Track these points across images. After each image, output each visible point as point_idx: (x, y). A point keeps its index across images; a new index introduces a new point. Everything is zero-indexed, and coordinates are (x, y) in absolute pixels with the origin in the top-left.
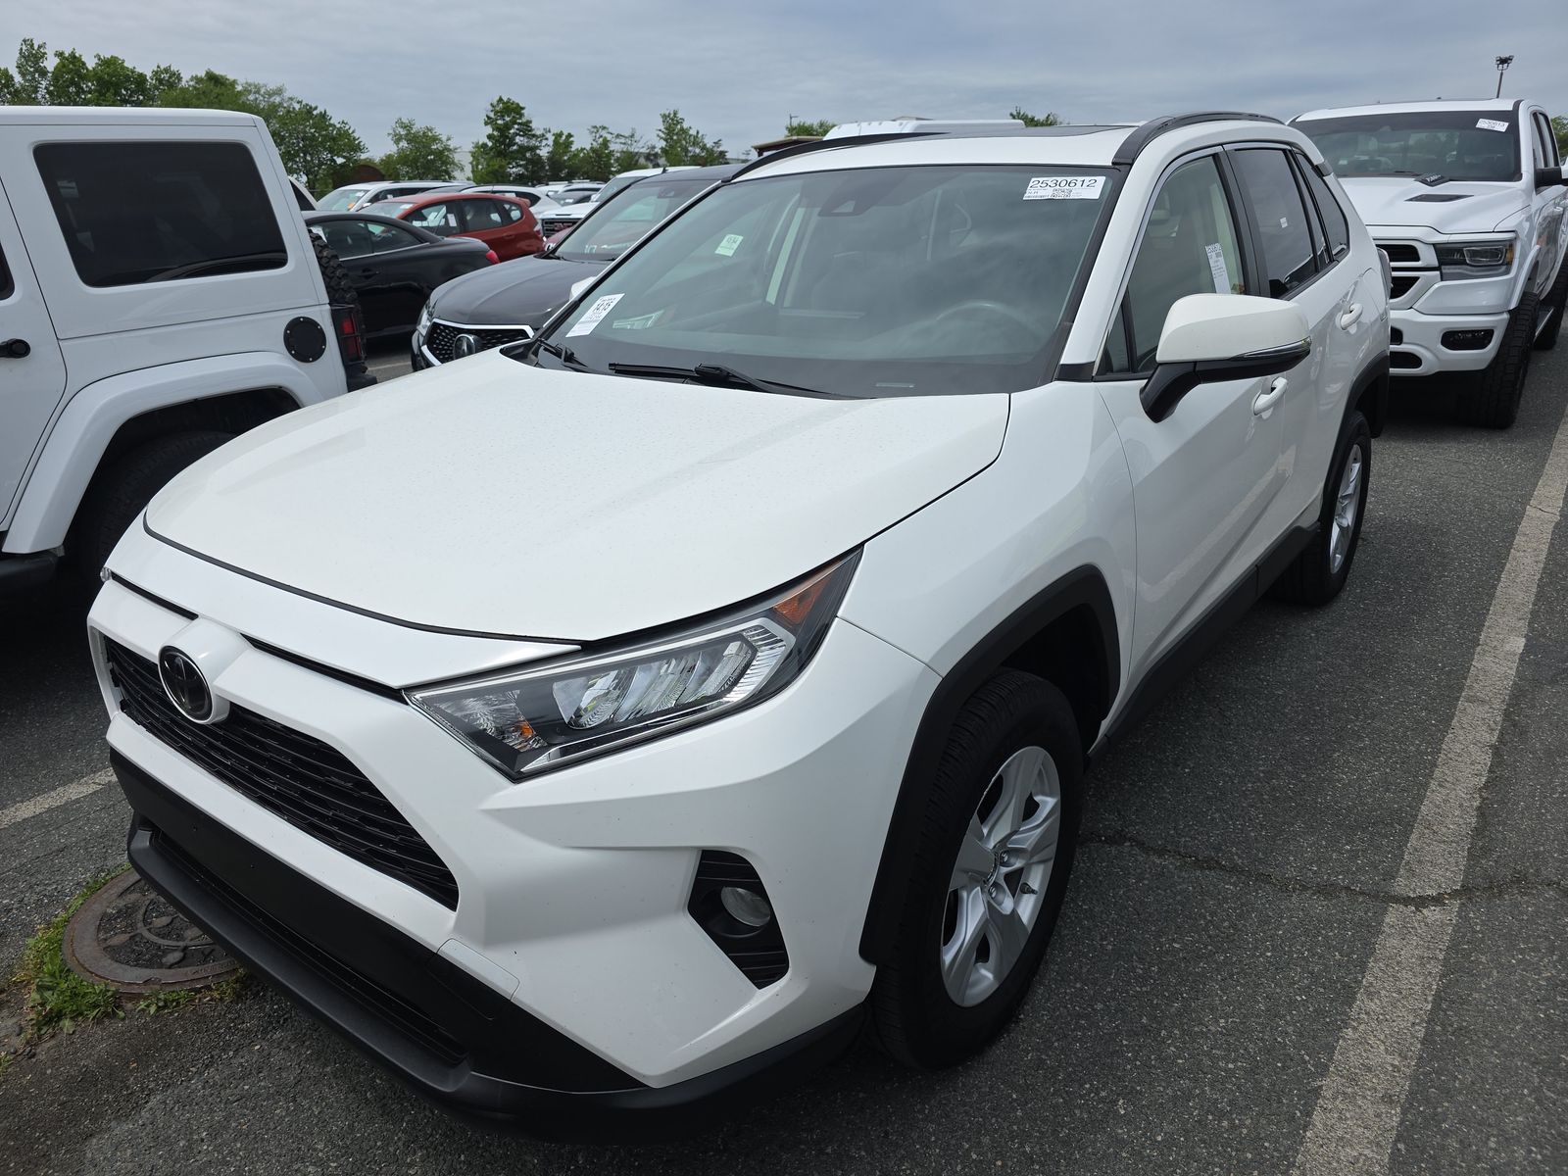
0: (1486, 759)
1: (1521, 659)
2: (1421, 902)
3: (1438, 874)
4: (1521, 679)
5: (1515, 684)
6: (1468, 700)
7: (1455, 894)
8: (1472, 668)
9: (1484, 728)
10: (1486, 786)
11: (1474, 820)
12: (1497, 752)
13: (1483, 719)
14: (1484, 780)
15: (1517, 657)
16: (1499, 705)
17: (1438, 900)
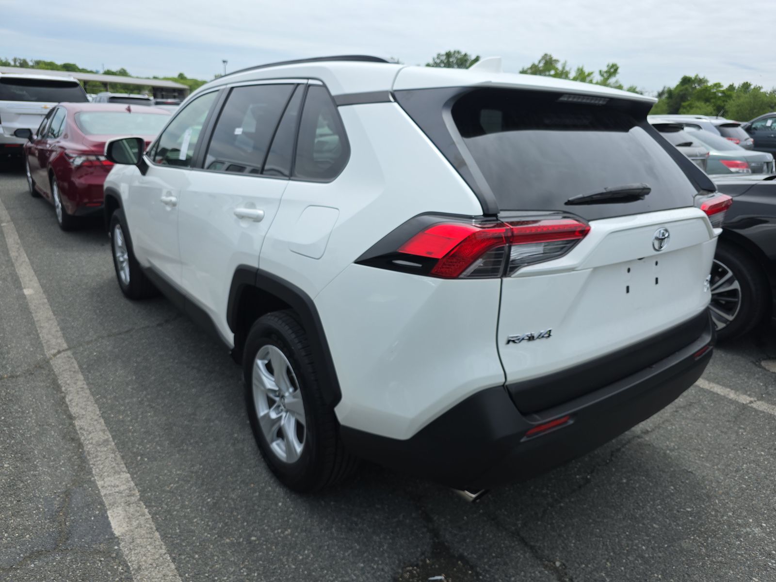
0: (73, 410)
1: (102, 504)
2: (59, 352)
3: (60, 361)
4: (90, 481)
5: (90, 473)
6: (107, 441)
7: (51, 359)
8: (125, 469)
9: (86, 428)
10: (64, 398)
11: (60, 382)
12: (71, 417)
13: (90, 433)
14: (67, 400)
15: (106, 503)
16: (88, 447)
17: (55, 355)
